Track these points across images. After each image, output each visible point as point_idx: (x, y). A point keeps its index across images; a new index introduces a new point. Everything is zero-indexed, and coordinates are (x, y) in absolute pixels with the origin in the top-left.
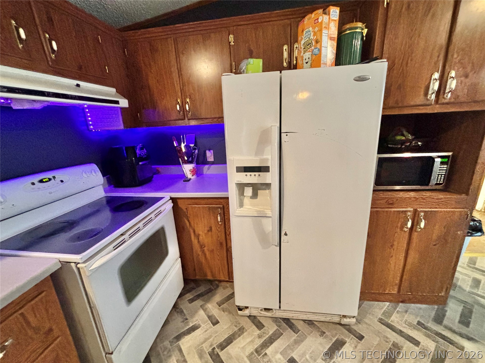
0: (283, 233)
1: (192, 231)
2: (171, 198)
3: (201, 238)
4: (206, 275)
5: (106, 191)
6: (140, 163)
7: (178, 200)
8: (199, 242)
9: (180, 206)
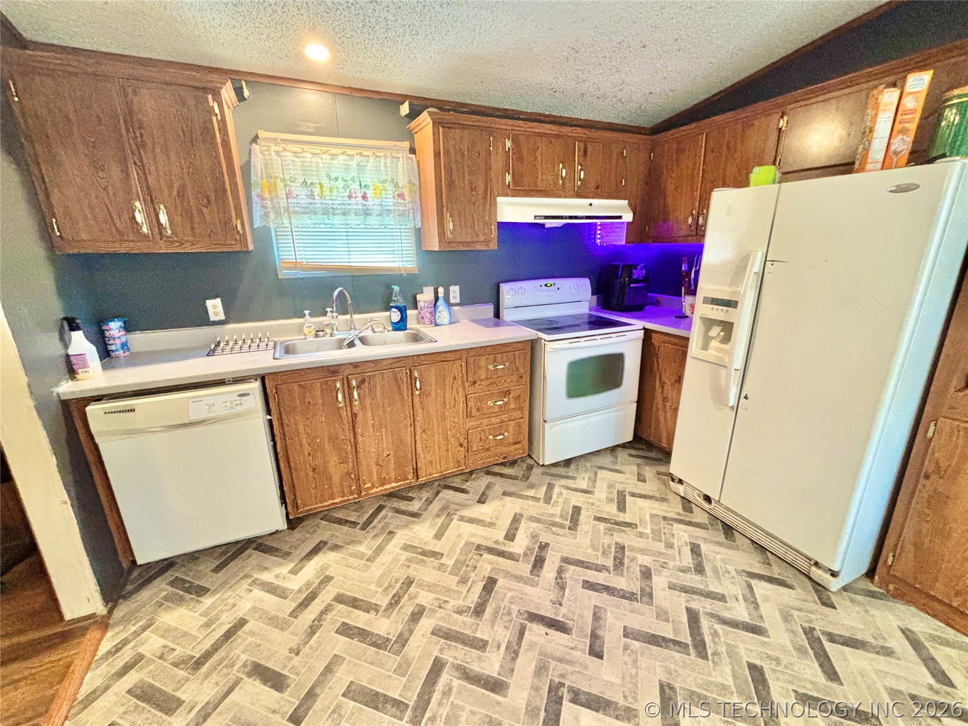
0: (743, 395)
1: (658, 375)
2: (644, 329)
3: (666, 387)
4: (660, 441)
5: (590, 310)
6: (632, 285)
7: (653, 334)
8: (662, 392)
9: (653, 341)
